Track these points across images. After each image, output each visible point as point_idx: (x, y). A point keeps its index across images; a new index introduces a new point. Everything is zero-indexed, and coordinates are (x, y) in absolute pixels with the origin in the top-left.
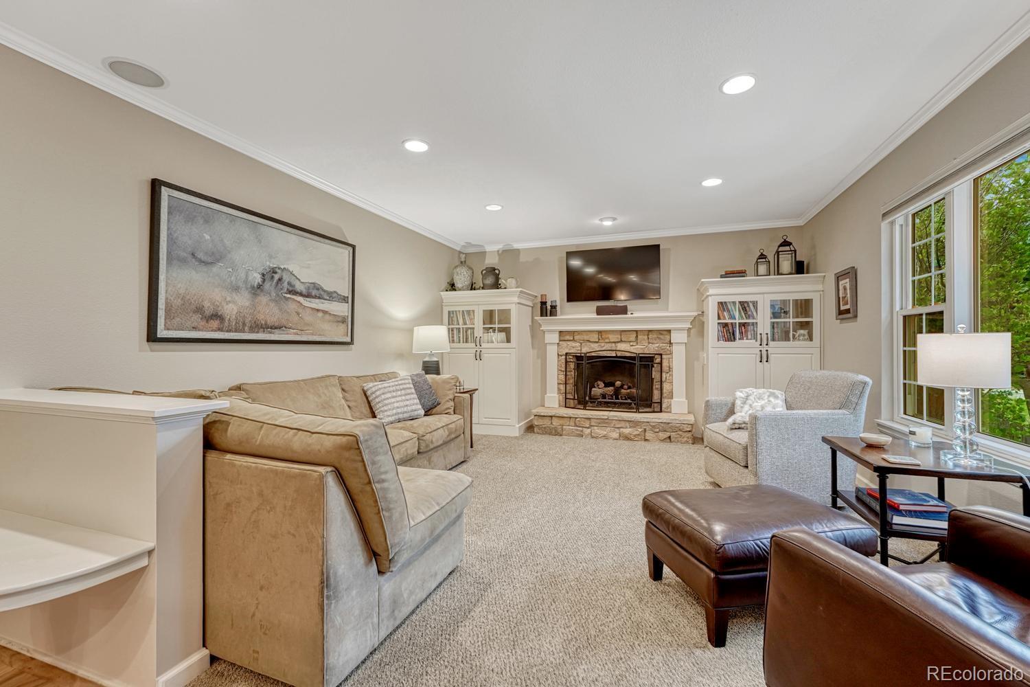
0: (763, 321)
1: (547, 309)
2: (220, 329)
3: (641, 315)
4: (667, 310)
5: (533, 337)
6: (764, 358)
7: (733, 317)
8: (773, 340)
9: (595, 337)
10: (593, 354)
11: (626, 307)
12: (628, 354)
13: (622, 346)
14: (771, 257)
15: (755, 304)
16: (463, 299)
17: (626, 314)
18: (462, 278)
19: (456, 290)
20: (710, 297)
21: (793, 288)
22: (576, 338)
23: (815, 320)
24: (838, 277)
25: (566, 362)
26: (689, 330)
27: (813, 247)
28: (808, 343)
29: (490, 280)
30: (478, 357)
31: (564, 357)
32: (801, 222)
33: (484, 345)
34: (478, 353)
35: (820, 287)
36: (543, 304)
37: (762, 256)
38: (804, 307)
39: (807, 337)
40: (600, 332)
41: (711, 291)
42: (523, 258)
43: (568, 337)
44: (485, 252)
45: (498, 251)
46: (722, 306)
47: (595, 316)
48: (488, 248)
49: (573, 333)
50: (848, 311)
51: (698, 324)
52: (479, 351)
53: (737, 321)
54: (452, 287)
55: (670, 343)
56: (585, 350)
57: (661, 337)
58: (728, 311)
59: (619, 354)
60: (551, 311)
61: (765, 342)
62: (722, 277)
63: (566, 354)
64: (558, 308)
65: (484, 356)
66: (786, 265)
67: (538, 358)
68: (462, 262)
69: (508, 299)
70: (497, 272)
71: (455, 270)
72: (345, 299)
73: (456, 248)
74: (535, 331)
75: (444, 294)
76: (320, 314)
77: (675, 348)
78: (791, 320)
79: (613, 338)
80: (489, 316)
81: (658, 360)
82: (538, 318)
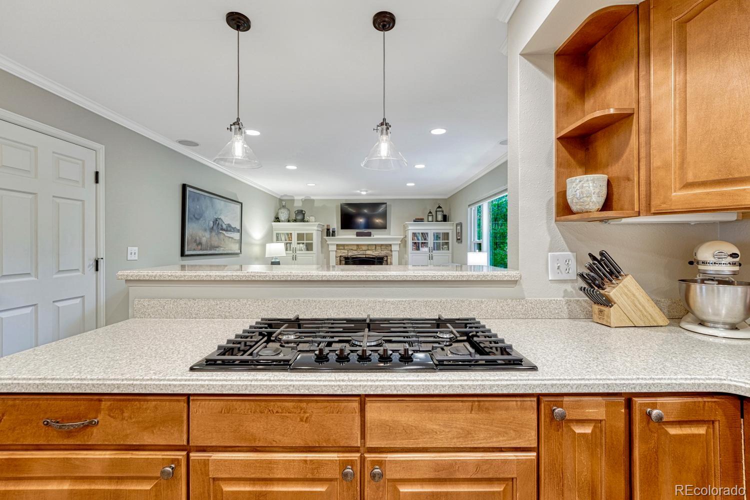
0: (431, 240)
1: (330, 233)
2: (201, 250)
3: (378, 237)
4: (390, 234)
5: (322, 247)
6: (431, 258)
7: (418, 240)
8: (434, 250)
9: (355, 248)
10: (354, 256)
11: (370, 233)
12: (371, 256)
13: (369, 252)
14: (434, 214)
15: (427, 234)
16: (284, 227)
17: (370, 236)
18: (283, 215)
19: (279, 222)
20: (409, 231)
21: (442, 228)
22: (346, 248)
23: (450, 241)
24: (457, 225)
25: (340, 260)
26: (400, 244)
27: (450, 210)
28: (447, 251)
29: (299, 217)
30: (294, 259)
31: (339, 258)
32: (446, 197)
33: (298, 252)
34: (294, 256)
35: (452, 228)
36: (328, 230)
37: (430, 212)
38: (446, 236)
39: (447, 248)
40: (358, 245)
41: (410, 228)
42: (316, 204)
43: (341, 248)
44: (294, 200)
45: (302, 200)
46: (414, 234)
47: (355, 237)
48: (296, 198)
49: (344, 245)
50: (459, 239)
51: (404, 242)
52: (294, 255)
53: (420, 241)
54: (277, 219)
55: (391, 251)
56: (350, 254)
57: (387, 248)
58: (417, 236)
59: (367, 256)
60: (332, 234)
61: (431, 251)
62: (414, 221)
63: (340, 256)
64: (336, 232)
65: (298, 258)
66: (440, 217)
67: (325, 258)
68: (283, 206)
69: (312, 228)
70: (304, 212)
71: (280, 211)
72: (238, 231)
73: (277, 196)
74: (323, 244)
75: (274, 223)
76: (230, 239)
77: (393, 253)
78: (441, 241)
79: (364, 248)
80: (300, 237)
81: (386, 259)
82: (326, 237)
